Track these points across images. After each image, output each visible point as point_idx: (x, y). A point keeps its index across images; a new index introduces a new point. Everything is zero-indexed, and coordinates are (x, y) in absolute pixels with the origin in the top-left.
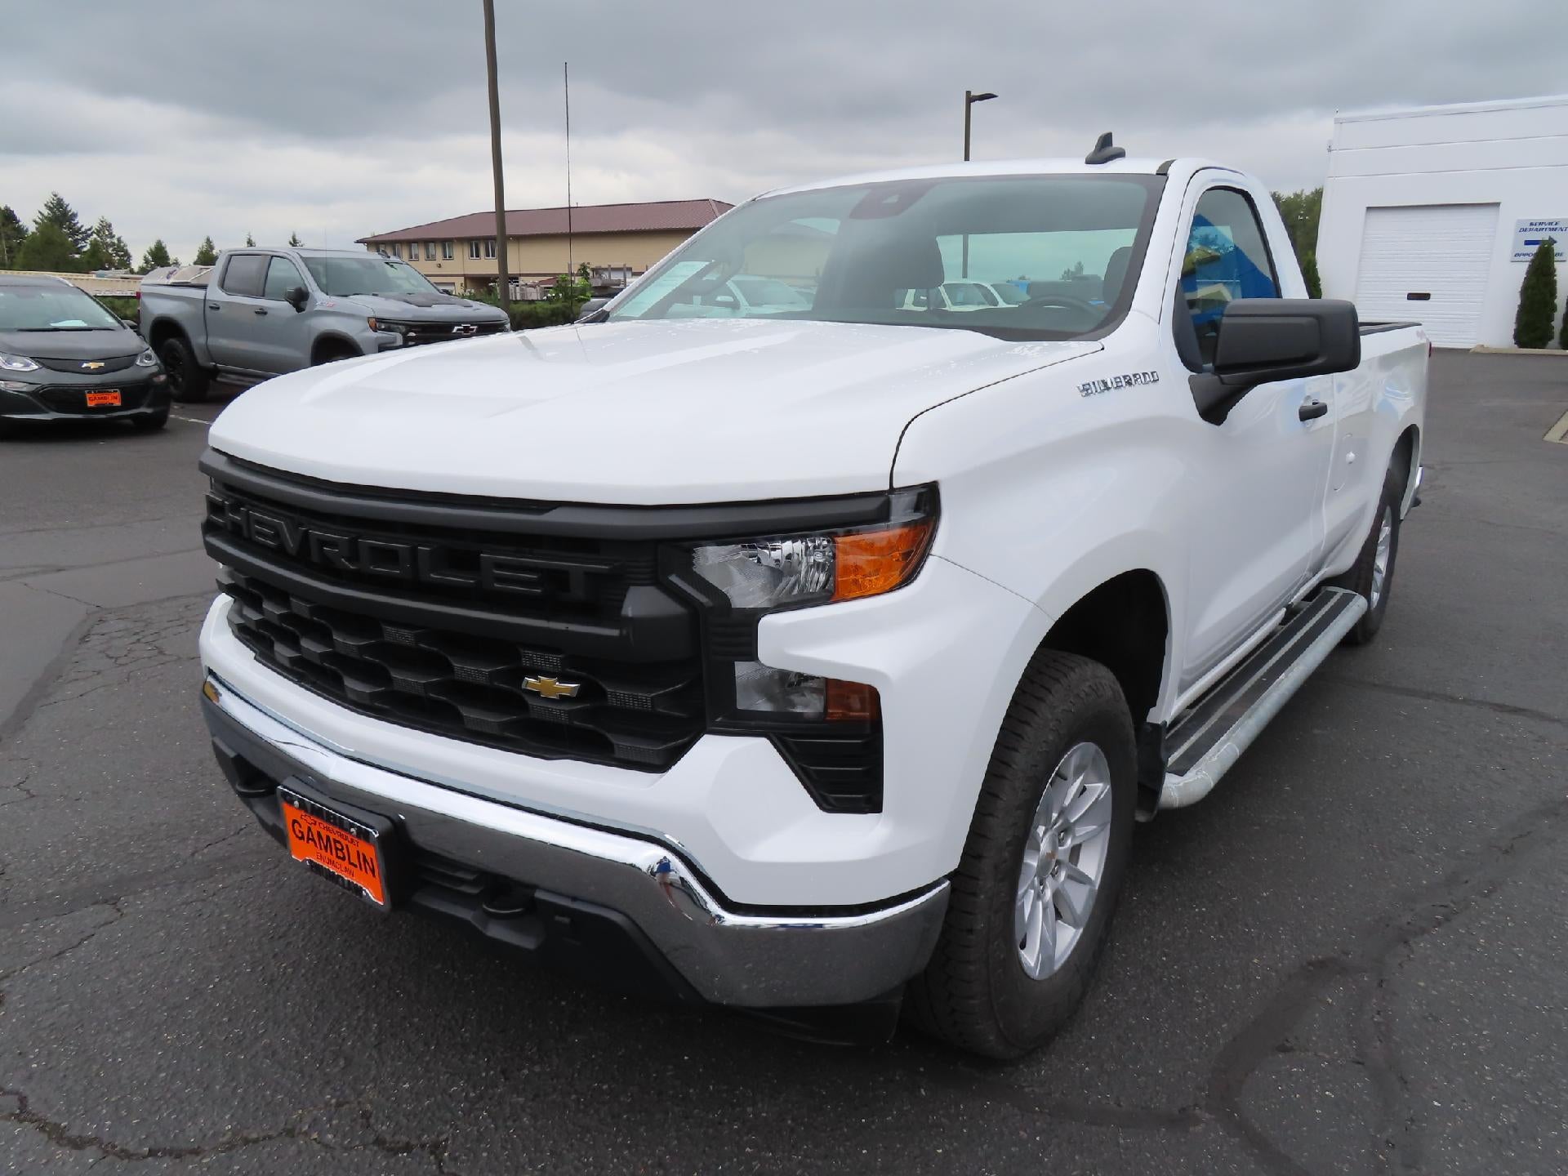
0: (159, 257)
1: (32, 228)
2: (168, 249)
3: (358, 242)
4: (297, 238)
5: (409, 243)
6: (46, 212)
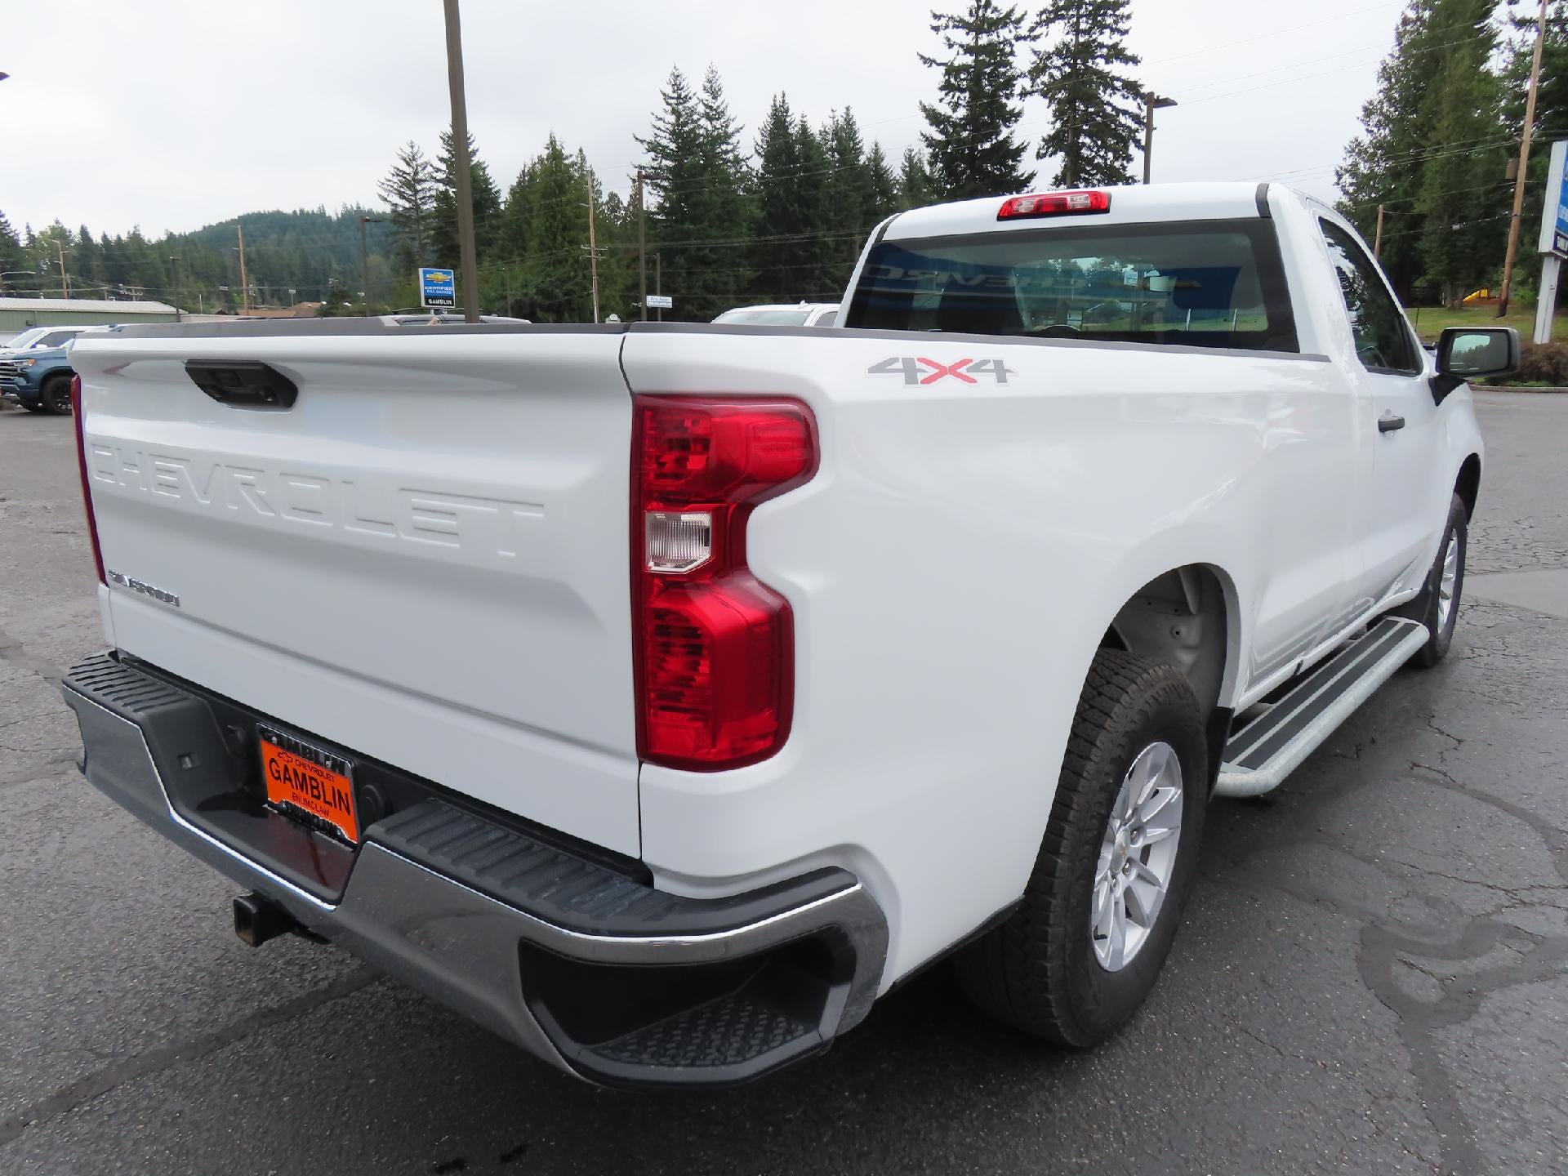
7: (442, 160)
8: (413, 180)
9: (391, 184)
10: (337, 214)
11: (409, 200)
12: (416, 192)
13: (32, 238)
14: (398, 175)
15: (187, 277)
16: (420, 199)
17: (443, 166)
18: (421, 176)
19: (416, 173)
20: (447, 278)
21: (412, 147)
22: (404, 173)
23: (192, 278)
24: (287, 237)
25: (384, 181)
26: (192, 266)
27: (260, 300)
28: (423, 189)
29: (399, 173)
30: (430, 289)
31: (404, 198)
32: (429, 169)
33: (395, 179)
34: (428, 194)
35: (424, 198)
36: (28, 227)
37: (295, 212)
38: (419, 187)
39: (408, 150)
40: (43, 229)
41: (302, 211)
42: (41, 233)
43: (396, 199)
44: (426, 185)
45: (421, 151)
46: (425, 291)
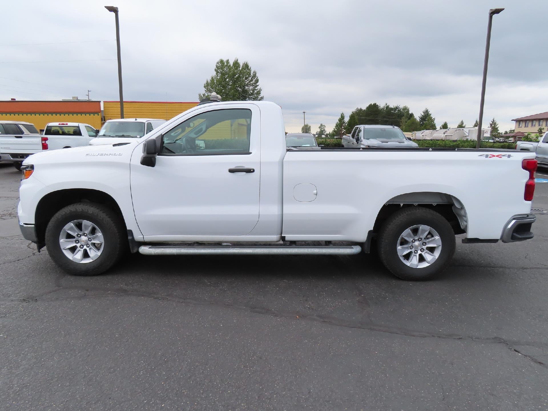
0: (445, 126)
1: (418, 119)
2: (448, 125)
3: (512, 120)
4: (494, 120)
5: (532, 120)
6: (423, 114)
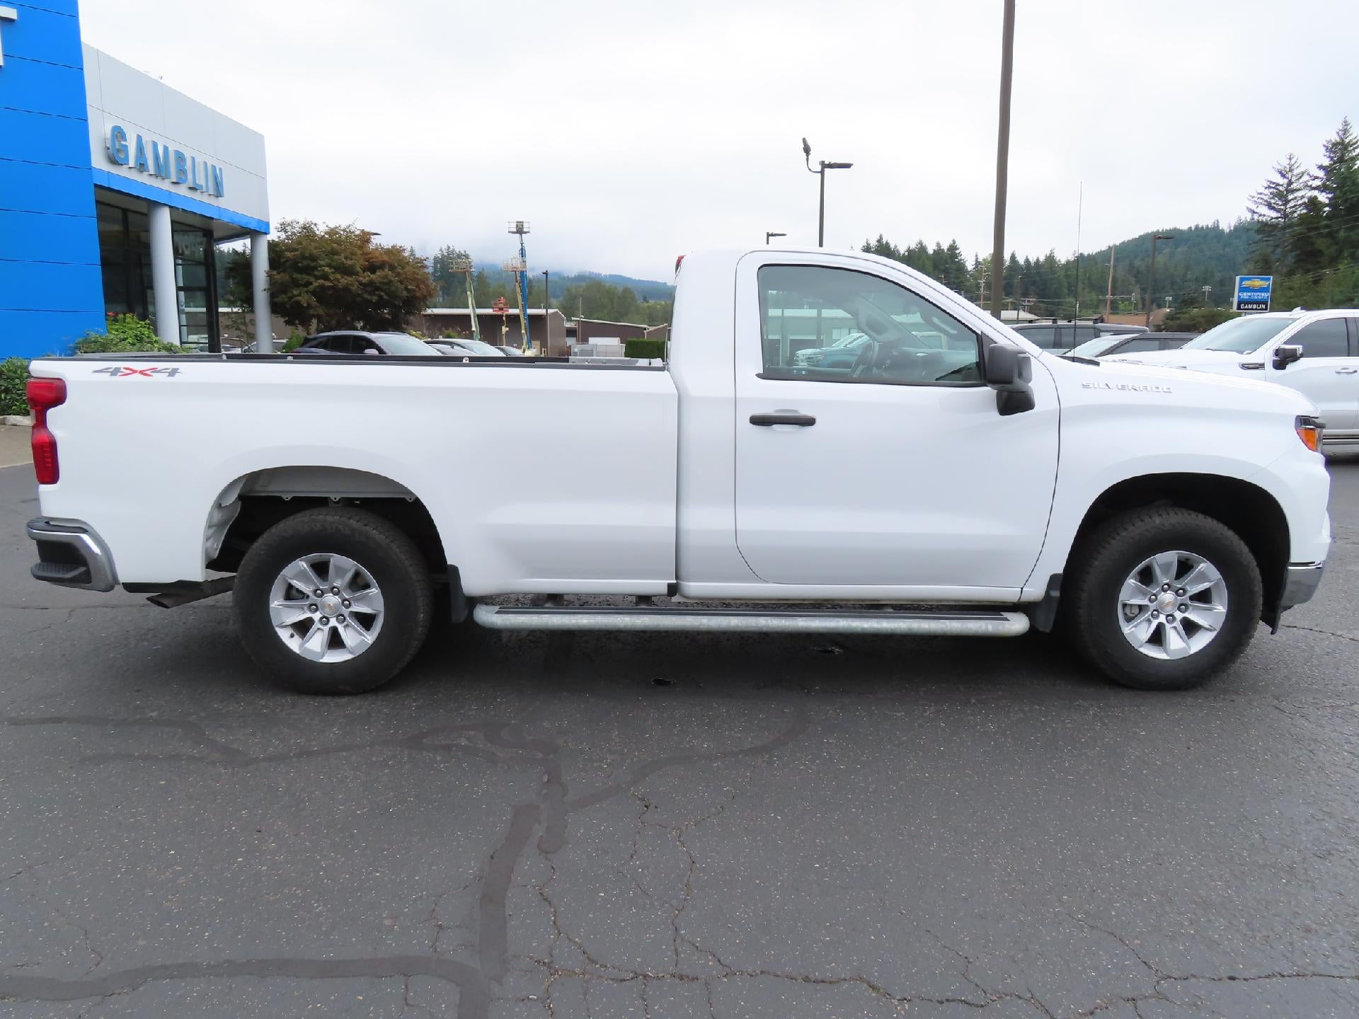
7: (1321, 167)
8: (1287, 190)
9: (1261, 196)
10: (1230, 227)
11: (1278, 211)
12: (1286, 202)
13: (977, 263)
14: (1269, 187)
15: (1083, 289)
16: (1291, 208)
17: (1321, 174)
18: (1294, 186)
19: (1290, 183)
20: (1264, 284)
21: (1290, 159)
22: (1278, 185)
23: (1087, 290)
24: (1179, 250)
25: (1255, 195)
26: (1089, 279)
27: (1140, 306)
28: (1295, 198)
29: (1272, 185)
30: (1245, 295)
31: (1273, 208)
32: (1305, 178)
33: (1267, 192)
34: (1300, 202)
35: (1295, 206)
36: (976, 256)
37: (1190, 228)
38: (1290, 197)
39: (1285, 163)
40: (984, 257)
41: (1197, 227)
42: (984, 260)
43: (1264, 210)
44: (1299, 194)
45: (1299, 162)
46: (1239, 297)
